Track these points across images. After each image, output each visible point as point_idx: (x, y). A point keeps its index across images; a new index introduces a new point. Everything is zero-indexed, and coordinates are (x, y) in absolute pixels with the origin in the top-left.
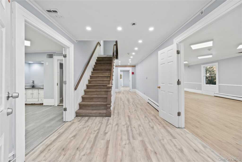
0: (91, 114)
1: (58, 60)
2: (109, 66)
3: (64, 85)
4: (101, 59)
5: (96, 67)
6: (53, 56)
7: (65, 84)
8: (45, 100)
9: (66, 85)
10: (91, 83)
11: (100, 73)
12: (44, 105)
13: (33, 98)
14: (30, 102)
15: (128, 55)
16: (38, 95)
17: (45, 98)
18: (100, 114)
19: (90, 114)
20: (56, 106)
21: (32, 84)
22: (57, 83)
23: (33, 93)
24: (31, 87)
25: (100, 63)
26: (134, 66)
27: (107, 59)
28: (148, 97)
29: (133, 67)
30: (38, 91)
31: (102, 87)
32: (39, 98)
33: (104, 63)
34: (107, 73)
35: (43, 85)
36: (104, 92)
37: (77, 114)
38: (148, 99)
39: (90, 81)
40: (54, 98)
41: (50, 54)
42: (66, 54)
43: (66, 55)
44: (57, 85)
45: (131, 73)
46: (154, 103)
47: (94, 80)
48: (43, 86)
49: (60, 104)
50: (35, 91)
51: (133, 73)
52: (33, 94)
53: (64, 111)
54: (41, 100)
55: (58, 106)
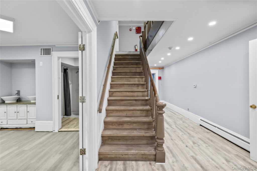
0: (127, 156)
1: (59, 58)
2: (137, 67)
3: (80, 104)
4: (121, 57)
5: (116, 69)
6: (51, 52)
7: (83, 102)
8: (37, 122)
9: (84, 104)
10: (114, 95)
11: (124, 79)
12: (36, 130)
13: (18, 118)
14: (13, 126)
15: (169, 50)
16: (26, 115)
17: (38, 119)
18: (144, 156)
19: (124, 156)
20: (56, 133)
21: (17, 96)
22: (57, 95)
24: (15, 100)
25: (122, 64)
26: (162, 68)
27: (130, 57)
28: (200, 117)
29: (160, 69)
30: (26, 108)
31: (134, 102)
32: (28, 119)
33: (128, 64)
34: (136, 79)
35: (35, 98)
36: (139, 112)
37: (101, 156)
38: (201, 120)
39: (111, 92)
40: (53, 120)
41: (46, 49)
42: (84, 43)
43: (84, 45)
44: (58, 98)
45: (158, 78)
46: (218, 128)
47: (119, 90)
48: (35, 100)
49: (62, 128)
50: (22, 108)
51: (160, 78)
52: (18, 112)
53: (81, 154)
54: (32, 122)
55: (59, 131)
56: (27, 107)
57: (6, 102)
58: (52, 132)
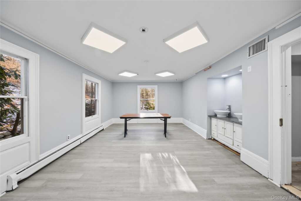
6: (266, 45)
8: (242, 148)
14: (221, 141)
16: (232, 135)
17: (244, 145)
21: (227, 111)
23: (225, 128)
24: (224, 115)
32: (234, 141)
40: (269, 159)
41: (256, 44)
44: (281, 125)
48: (242, 119)
49: (291, 185)
50: (229, 125)
54: (238, 146)
55: (282, 187)
56: (233, 125)
57: (218, 116)
58: (267, 179)
